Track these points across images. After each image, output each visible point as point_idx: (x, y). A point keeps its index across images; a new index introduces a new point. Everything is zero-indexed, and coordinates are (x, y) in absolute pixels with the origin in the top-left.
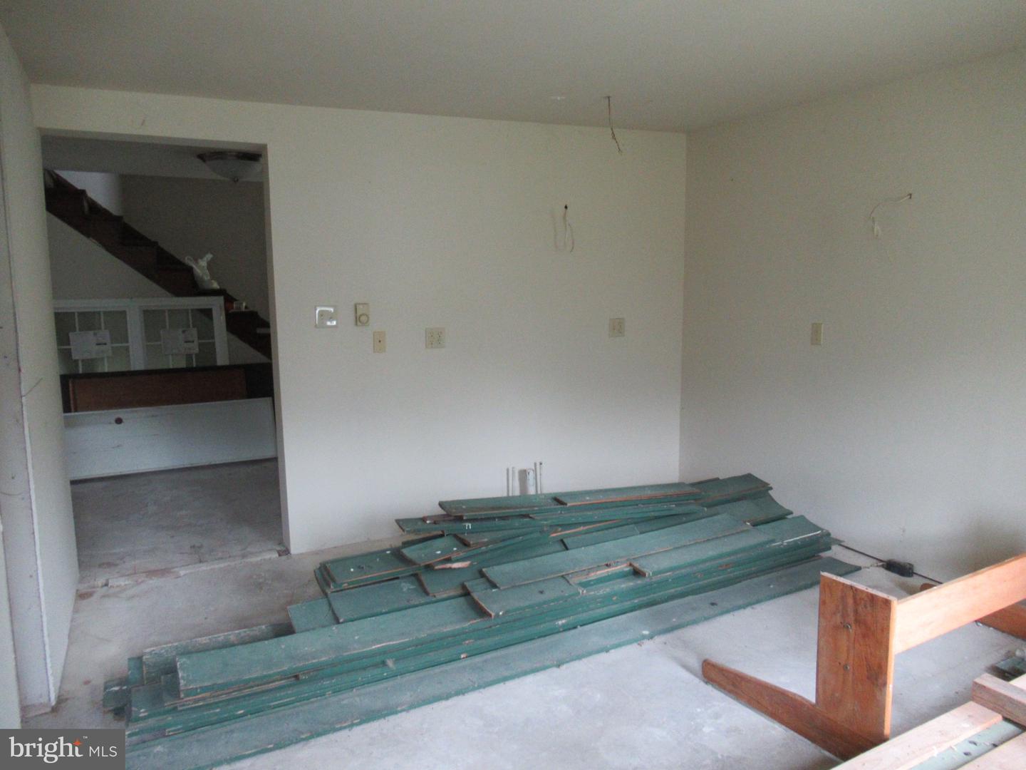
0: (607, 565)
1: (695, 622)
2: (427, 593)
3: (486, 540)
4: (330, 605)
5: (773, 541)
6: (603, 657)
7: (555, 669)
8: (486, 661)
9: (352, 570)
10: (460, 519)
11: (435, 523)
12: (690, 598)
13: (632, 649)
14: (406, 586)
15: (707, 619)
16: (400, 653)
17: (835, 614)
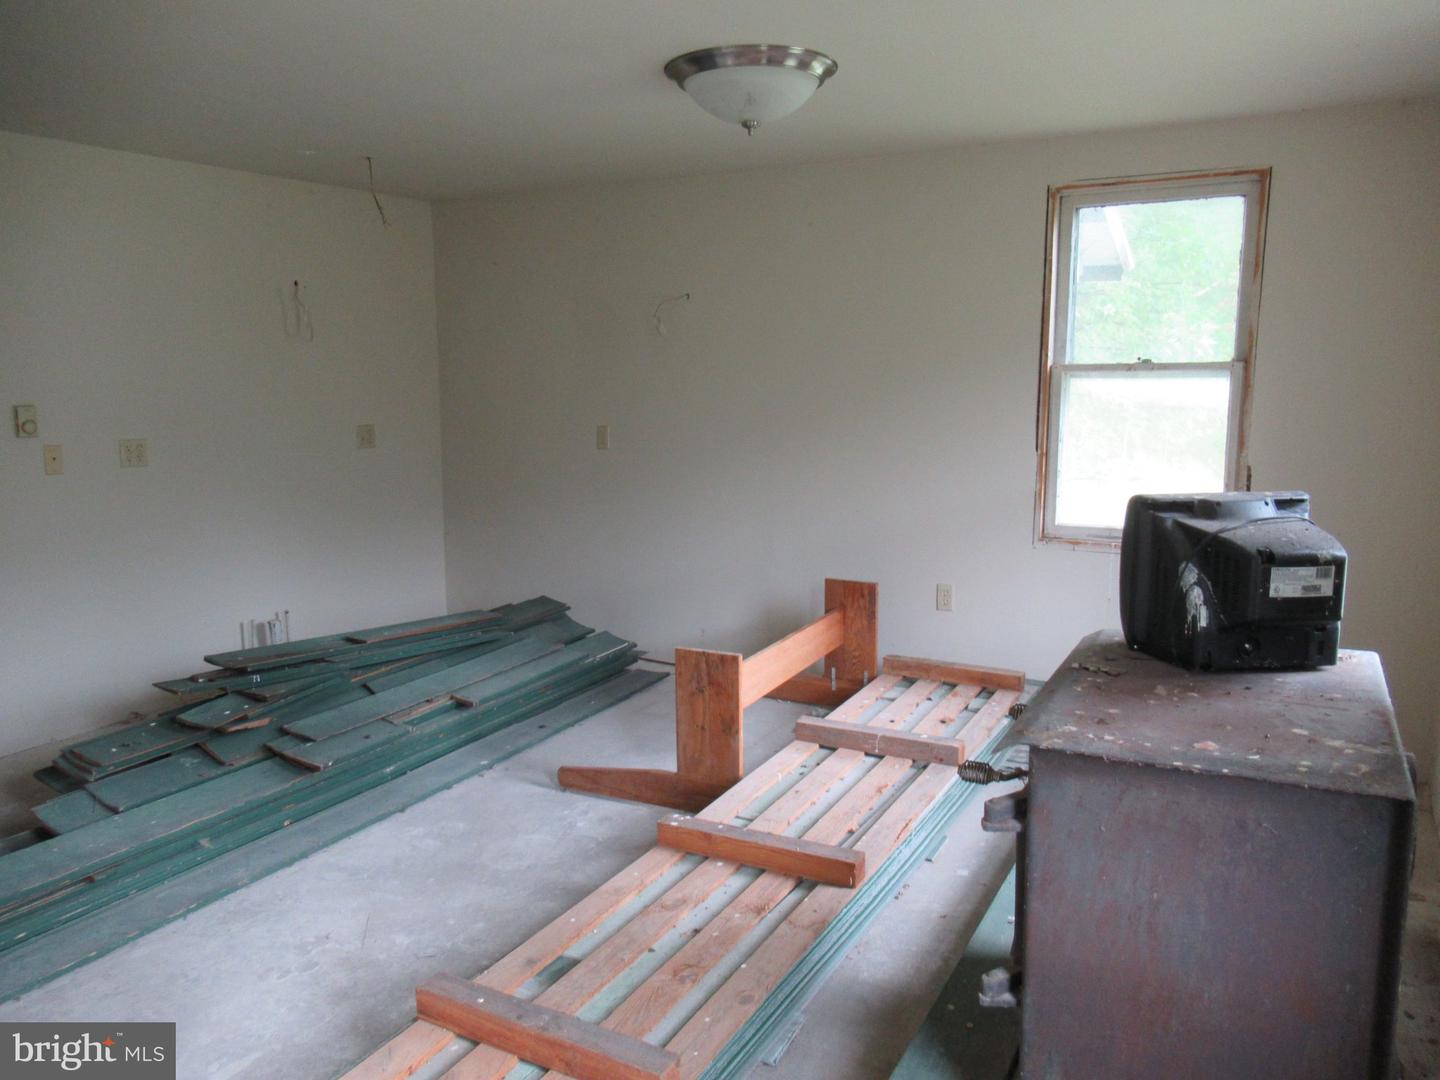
0: (428, 701)
1: (529, 746)
2: (221, 764)
3: (283, 691)
4: (93, 797)
5: (587, 657)
6: (445, 794)
7: (398, 815)
8: (318, 821)
9: (114, 750)
10: (242, 672)
11: (211, 680)
12: (515, 726)
13: (475, 781)
14: (189, 761)
15: (541, 740)
16: (213, 829)
17: (690, 681)
